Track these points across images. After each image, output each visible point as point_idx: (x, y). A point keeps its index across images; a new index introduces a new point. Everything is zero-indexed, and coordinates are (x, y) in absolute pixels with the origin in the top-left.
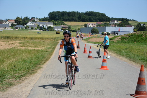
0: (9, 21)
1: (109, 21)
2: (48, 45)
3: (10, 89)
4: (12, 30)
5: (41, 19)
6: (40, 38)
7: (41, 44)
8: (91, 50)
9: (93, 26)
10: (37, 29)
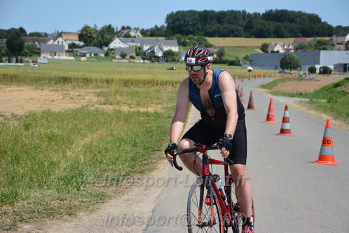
0: (63, 36)
1: (330, 35)
2: (170, 100)
4: (71, 60)
5: (147, 31)
6: (148, 83)
7: (152, 98)
8: (287, 115)
9: (286, 49)
10: (136, 57)
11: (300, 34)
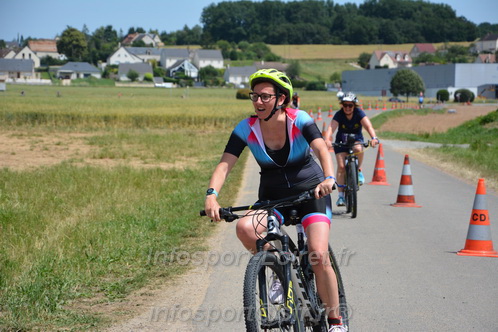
0: (32, 45)
1: (471, 39)
2: (212, 148)
4: (45, 85)
5: (171, 35)
6: (174, 121)
7: (181, 146)
8: (409, 171)
9: (399, 63)
10: (154, 79)
11: (422, 38)
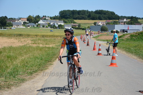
0: (21, 19)
1: (118, 19)
2: (59, 42)
3: (22, 84)
4: (24, 28)
6: (51, 36)
7: (52, 42)
9: (103, 24)
10: (48, 27)
11: (108, 19)
